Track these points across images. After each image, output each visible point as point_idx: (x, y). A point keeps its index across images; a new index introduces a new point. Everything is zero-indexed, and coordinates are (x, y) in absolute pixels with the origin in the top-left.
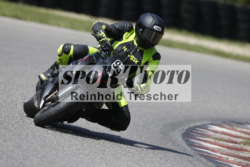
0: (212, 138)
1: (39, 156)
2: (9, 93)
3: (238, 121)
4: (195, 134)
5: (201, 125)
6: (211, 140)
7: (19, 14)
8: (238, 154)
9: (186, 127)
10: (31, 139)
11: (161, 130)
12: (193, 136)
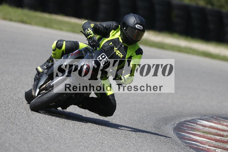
0: (201, 132)
1: (43, 148)
2: (16, 91)
3: (224, 116)
4: (185, 128)
5: (191, 120)
6: (200, 134)
7: (25, 19)
8: (225, 146)
9: (177, 122)
10: (36, 133)
11: (155, 125)
12: (183, 130)
